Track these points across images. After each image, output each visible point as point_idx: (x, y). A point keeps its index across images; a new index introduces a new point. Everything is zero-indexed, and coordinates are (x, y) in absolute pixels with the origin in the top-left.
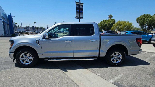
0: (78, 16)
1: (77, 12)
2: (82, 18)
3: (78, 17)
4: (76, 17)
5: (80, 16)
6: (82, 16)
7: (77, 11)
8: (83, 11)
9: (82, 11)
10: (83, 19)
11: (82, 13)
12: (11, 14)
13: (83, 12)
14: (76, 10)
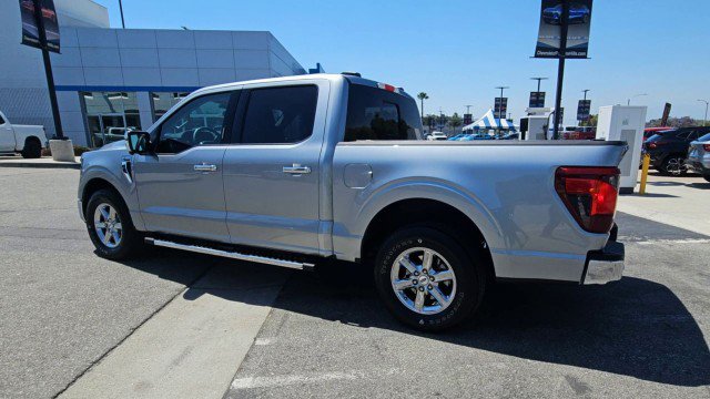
0: (556, 44)
1: (546, 20)
2: (581, 51)
3: (554, 49)
4: (542, 51)
5: (563, 41)
6: (582, 42)
7: (551, 15)
8: (590, 8)
9: (586, 11)
10: (585, 57)
11: (584, 22)
12: (318, 65)
13: (589, 15)
14: (543, 7)
